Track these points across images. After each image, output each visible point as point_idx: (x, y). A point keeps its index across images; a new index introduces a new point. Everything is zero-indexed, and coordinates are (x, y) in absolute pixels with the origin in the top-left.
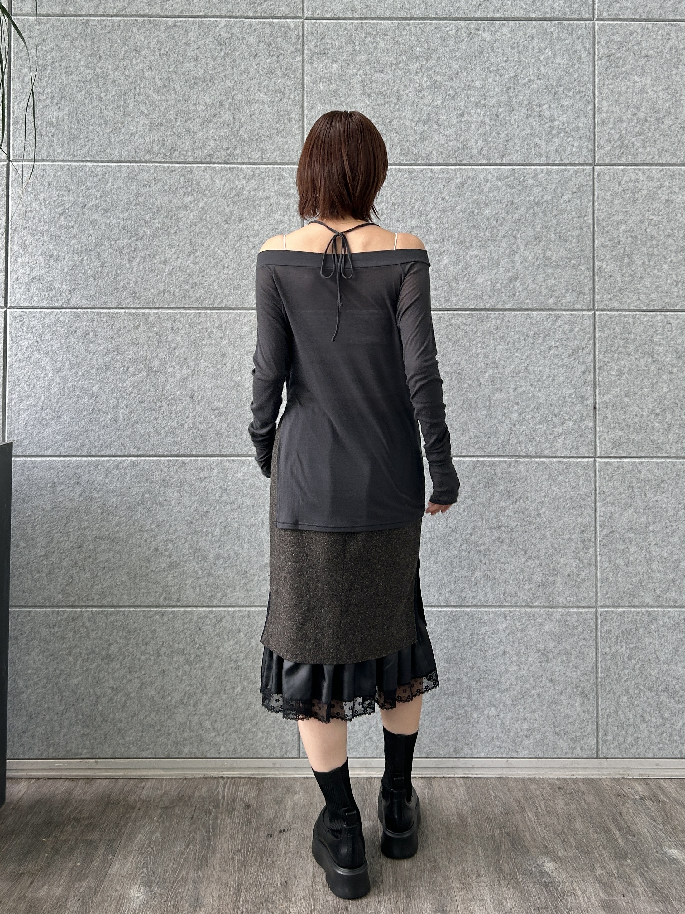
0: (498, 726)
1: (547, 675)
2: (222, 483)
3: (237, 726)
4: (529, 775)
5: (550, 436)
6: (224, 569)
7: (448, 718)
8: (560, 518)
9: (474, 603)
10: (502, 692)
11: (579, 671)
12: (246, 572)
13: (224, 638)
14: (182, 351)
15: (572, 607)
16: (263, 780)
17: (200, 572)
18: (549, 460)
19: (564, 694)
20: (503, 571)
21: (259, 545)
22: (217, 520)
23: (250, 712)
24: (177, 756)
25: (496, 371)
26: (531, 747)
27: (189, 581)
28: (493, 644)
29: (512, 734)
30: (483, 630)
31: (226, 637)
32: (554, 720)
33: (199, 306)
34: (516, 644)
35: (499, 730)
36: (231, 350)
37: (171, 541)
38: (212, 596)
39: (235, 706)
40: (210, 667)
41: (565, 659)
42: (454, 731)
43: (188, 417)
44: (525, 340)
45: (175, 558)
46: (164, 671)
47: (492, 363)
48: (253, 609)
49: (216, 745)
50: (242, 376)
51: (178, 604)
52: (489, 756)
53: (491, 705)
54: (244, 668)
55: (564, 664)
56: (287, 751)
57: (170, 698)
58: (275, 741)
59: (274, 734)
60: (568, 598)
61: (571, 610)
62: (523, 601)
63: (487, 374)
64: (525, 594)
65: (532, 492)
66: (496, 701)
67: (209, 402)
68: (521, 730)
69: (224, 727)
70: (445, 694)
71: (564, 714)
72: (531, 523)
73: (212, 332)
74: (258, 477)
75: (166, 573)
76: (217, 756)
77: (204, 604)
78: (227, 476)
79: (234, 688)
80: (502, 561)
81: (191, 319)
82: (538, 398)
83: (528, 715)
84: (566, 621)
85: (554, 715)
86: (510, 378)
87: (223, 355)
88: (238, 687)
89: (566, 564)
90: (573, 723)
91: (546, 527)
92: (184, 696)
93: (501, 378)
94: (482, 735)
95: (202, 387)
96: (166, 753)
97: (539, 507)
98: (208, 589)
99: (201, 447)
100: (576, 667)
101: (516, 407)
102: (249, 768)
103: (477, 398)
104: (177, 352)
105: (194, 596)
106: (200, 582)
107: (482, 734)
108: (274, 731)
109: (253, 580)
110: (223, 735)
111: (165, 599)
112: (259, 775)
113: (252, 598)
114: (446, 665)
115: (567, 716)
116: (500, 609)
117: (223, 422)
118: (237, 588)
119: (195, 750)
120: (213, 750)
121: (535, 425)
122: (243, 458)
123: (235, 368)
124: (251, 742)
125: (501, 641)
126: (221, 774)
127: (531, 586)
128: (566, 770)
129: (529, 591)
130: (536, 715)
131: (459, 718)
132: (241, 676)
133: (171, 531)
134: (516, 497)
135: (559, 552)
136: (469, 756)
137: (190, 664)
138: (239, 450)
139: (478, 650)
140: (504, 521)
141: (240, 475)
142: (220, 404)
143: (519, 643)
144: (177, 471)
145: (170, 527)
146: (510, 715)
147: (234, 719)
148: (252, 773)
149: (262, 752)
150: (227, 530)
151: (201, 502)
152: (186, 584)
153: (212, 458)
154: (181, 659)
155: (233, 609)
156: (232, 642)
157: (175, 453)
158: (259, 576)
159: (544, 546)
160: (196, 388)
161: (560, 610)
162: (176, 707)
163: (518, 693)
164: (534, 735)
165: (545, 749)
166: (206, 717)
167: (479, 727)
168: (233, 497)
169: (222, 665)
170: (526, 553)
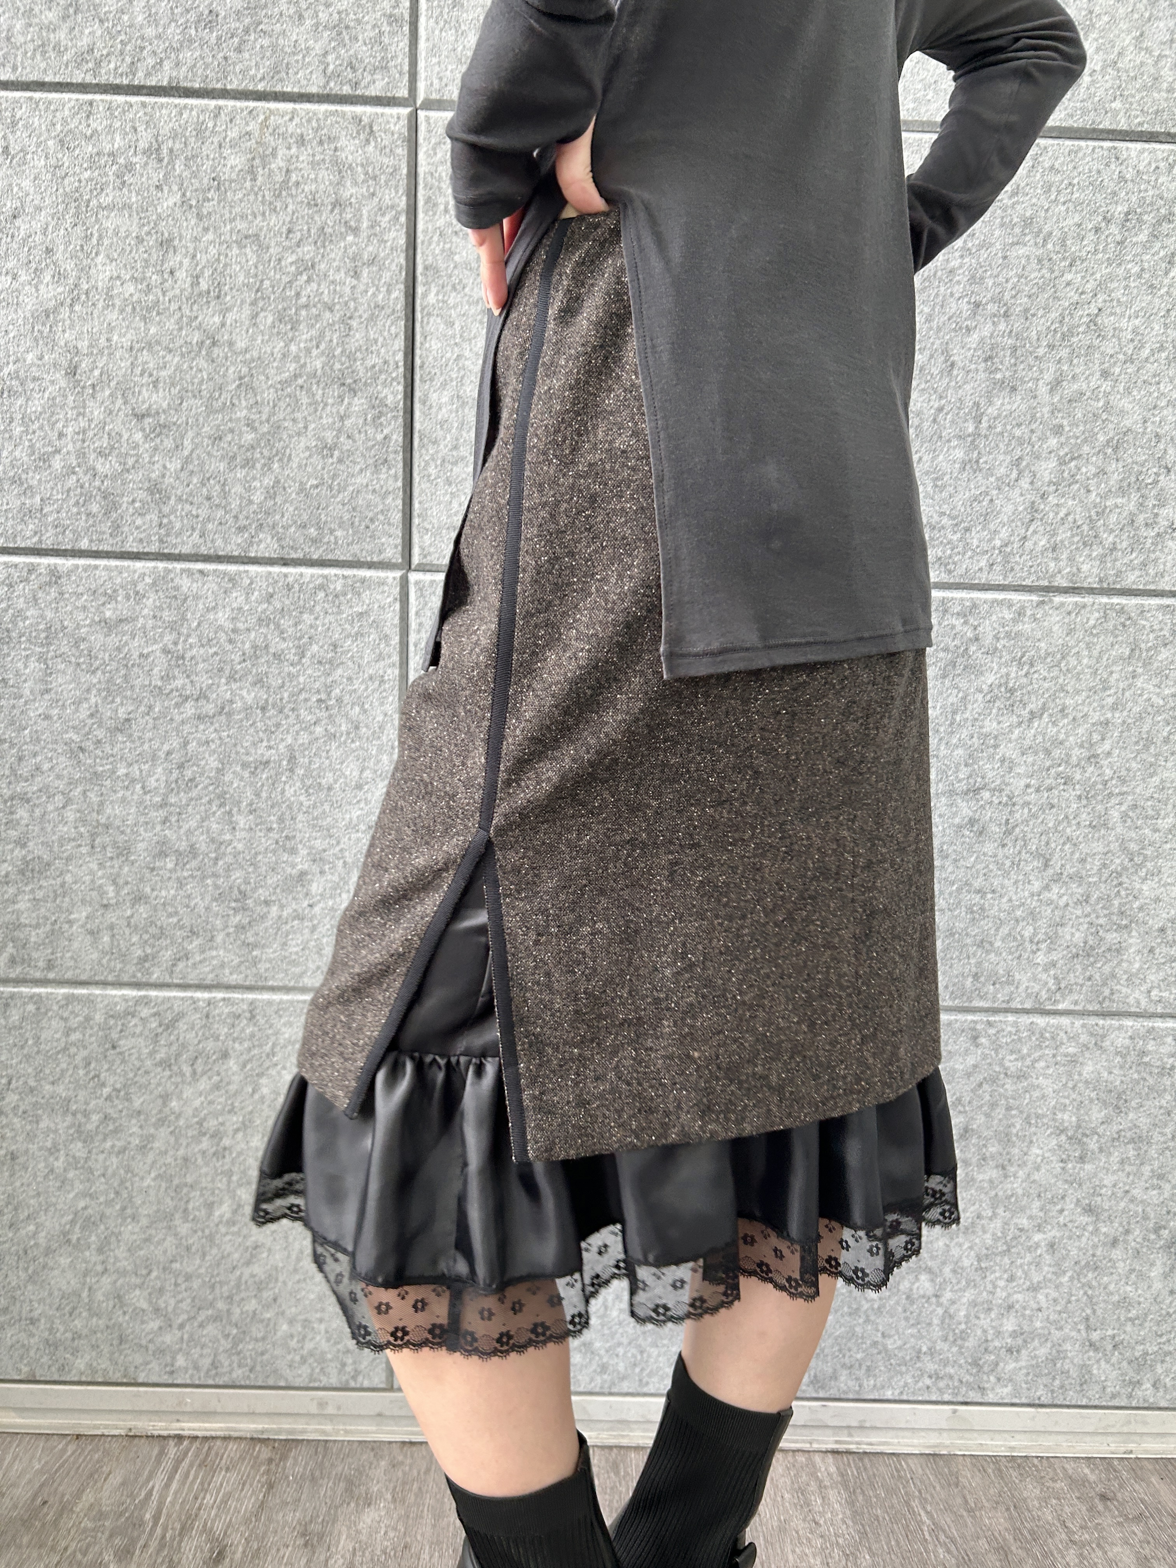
0: (936, 1321)
1: (1080, 1194)
2: (168, 638)
3: (221, 1305)
4: (1012, 1448)
5: (1143, 532)
6: (181, 884)
8: (1151, 769)
11: (1167, 1187)
12: (243, 894)
13: (183, 1075)
14: (37, 226)
15: (1162, 1016)
16: (288, 1445)
17: (111, 890)
18: (1134, 601)
19: (1121, 1246)
20: (974, 912)
21: (281, 820)
22: (156, 744)
23: (257, 1269)
24: (56, 1377)
25: (1002, 326)
26: (1020, 1377)
27: (81, 914)
29: (970, 1343)
31: (187, 1069)
32: (1089, 1311)
33: (89, 79)
34: (1000, 1112)
35: (937, 1332)
36: (189, 226)
37: (24, 799)
38: (144, 959)
39: (215, 1251)
40: (143, 1149)
41: (1132, 1153)
43: (61, 435)
44: (1097, 230)
45: (35, 848)
46: (13, 1157)
47: (993, 300)
48: (266, 996)
49: (162, 1352)
50: (224, 312)
51: (51, 976)
52: (905, 1397)
54: (240, 1154)
55: (1128, 1168)
56: (357, 1373)
57: (32, 1228)
58: (324, 1346)
59: (322, 1327)
60: (1154, 993)
61: (1159, 1024)
62: (1028, 996)
63: (975, 336)
64: (1034, 979)
65: (1078, 692)
67: (125, 391)
68: (998, 1334)
69: (184, 1306)
71: (1116, 1298)
72: (1068, 781)
73: (129, 167)
74: (278, 626)
75: (11, 890)
76: (166, 1379)
77: (125, 978)
78: (184, 619)
79: (210, 1206)
80: (977, 884)
81: (65, 121)
82: (1122, 413)
83: (1019, 1297)
84: (1144, 1053)
85: (1090, 1298)
86: (1041, 351)
87: (166, 244)
88: (221, 1203)
89: (1157, 900)
90: (1139, 1321)
91: (1110, 795)
92: (73, 1222)
93: (1014, 349)
94: (890, 1344)
95: (103, 342)
96: (25, 1369)
97: (1096, 737)
98: (135, 939)
99: (106, 527)
100: (1161, 1177)
101: (1053, 442)
102: (252, 1414)
103: (940, 409)
104: (23, 226)
105: (95, 956)
106: (111, 917)
107: (889, 1342)
108: (321, 1321)
109: (263, 917)
110: (181, 1326)
111: (13, 961)
112: (279, 1431)
113: (262, 967)
115: (1125, 1302)
116: (961, 1017)
117: (169, 454)
118: (220, 938)
119: (104, 1364)
120: (154, 1365)
121: (1104, 497)
122: (232, 568)
123: (204, 285)
124: (260, 1347)
126: (175, 1428)
127: (1054, 956)
128: (1110, 1439)
129: (1046, 970)
130: (1041, 1297)
132: (229, 1174)
133: (24, 770)
134: (1031, 706)
135: (1140, 866)
136: (851, 1396)
137: (87, 1139)
138: (219, 543)
140: (989, 774)
141: (222, 617)
142: (158, 399)
143: (1009, 1108)
144: (35, 599)
145: (20, 759)
146: (968, 1295)
147: (213, 1287)
148: (260, 1427)
149: (287, 1373)
150: (188, 774)
151: (110, 691)
152: (70, 923)
153: (139, 565)
154: (63, 1124)
155: (206, 995)
156: (204, 1084)
157: (29, 543)
158: (282, 907)
159: (1098, 847)
160: (83, 345)
161: (1128, 1022)
162: (48, 1251)
163: (996, 1239)
164: (1031, 1346)
165: (1057, 1383)
166: (134, 1280)
167: (882, 1322)
168: (204, 681)
169: (177, 1146)
170: (1046, 865)
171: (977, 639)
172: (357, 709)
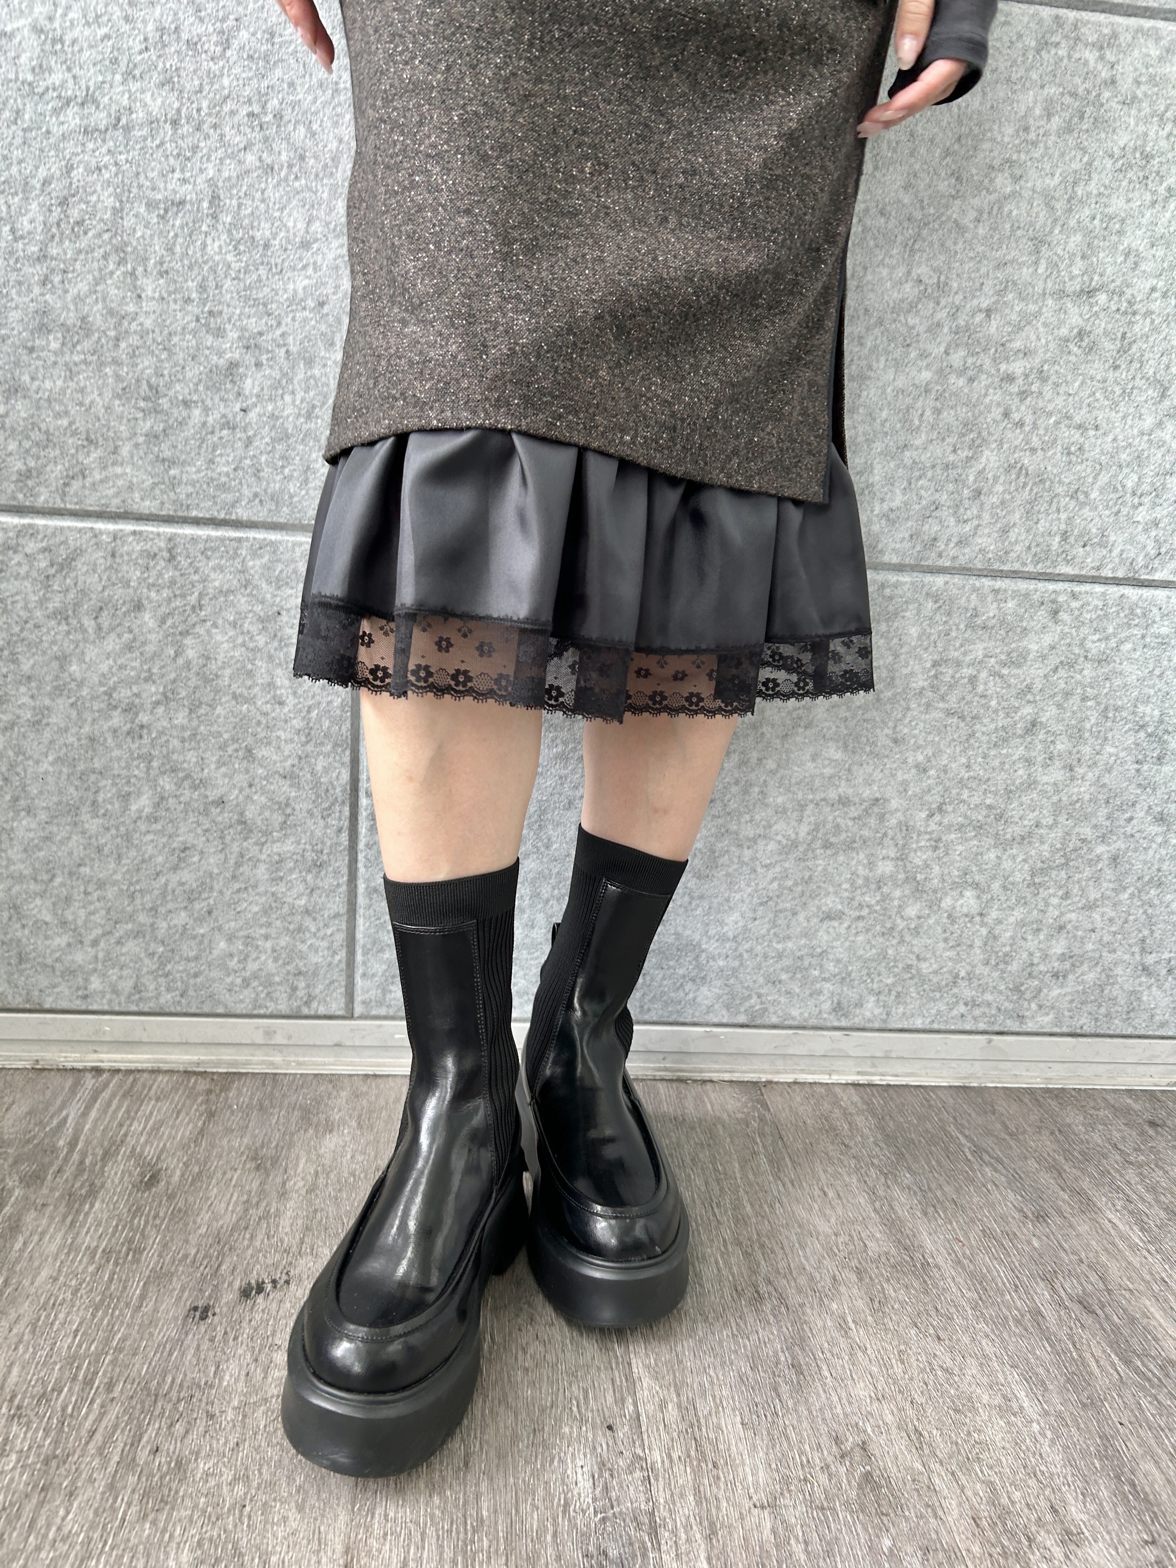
1: (1152, 800)
3: (143, 918)
4: (1049, 1079)
6: (71, 374)
7: (829, 917)
9: (962, 561)
10: (1003, 844)
12: (155, 390)
13: (83, 630)
16: (229, 1079)
20: (1071, 453)
21: (202, 288)
22: (28, 168)
23: (186, 875)
26: (1064, 1004)
28: (1001, 698)
29: (1014, 967)
30: (978, 650)
31: (89, 623)
32: (1146, 933)
34: (1074, 702)
35: (978, 954)
38: (27, 474)
39: (133, 853)
40: (36, 724)
42: (840, 951)
48: (189, 531)
49: (72, 972)
52: (936, 1026)
53: (964, 882)
54: (161, 733)
56: (310, 998)
58: (271, 966)
62: (1122, 561)
64: (1131, 540)
66: (981, 871)
68: (1045, 957)
69: (97, 918)
70: (827, 845)
76: (78, 1004)
79: (125, 798)
80: (1078, 417)
83: (1073, 916)
85: (1150, 917)
88: (139, 794)
94: (925, 968)
98: (12, 446)
102: (185, 1044)
107: (924, 966)
108: (267, 937)
109: (182, 423)
110: (95, 943)
112: (218, 1063)
113: (183, 491)
114: (838, 755)
116: (1041, 585)
118: (125, 450)
120: (63, 988)
124: (193, 967)
125: (1029, 688)
126: (92, 1059)
127: (1159, 513)
129: (1146, 530)
130: (1096, 916)
131: (859, 918)
132: (148, 758)
136: (877, 1025)
139: (949, 713)
140: (1109, 270)
143: (1084, 699)
146: (1016, 914)
147: (132, 897)
148: (195, 1058)
149: (227, 998)
150: (75, 213)
155: (111, 527)
156: (112, 643)
158: (206, 410)
163: (1054, 851)
164: (1079, 971)
165: (1103, 1010)
166: (33, 886)
167: (918, 943)
168: (91, 77)
169: (81, 721)
170: (1163, 396)
171: (1113, 82)
172: (302, 130)
